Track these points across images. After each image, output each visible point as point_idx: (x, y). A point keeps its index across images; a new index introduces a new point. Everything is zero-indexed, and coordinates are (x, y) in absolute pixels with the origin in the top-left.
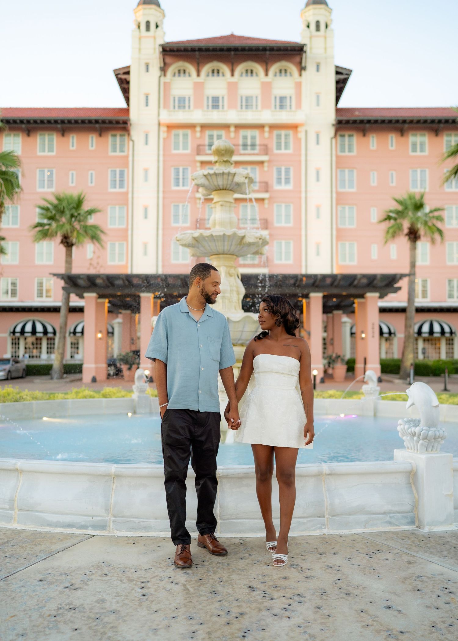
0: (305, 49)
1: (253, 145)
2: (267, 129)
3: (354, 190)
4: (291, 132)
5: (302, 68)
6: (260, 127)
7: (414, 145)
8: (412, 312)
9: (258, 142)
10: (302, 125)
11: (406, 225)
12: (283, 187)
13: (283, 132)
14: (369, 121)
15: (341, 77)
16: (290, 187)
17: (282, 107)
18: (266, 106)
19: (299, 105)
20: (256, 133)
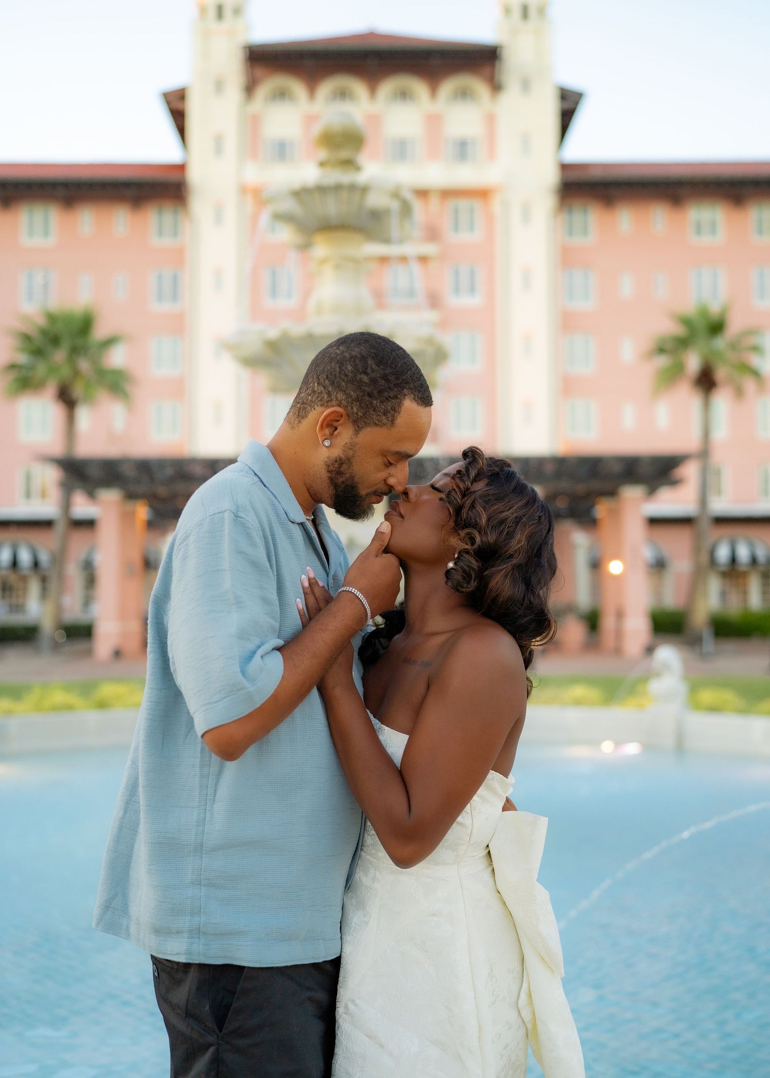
0: (500, 53)
2: (434, 198)
3: (590, 306)
4: (477, 204)
5: (496, 87)
6: (425, 194)
7: (698, 225)
8: (705, 525)
10: (497, 190)
11: (693, 363)
12: (463, 300)
13: (464, 204)
14: (617, 185)
15: (567, 106)
16: (476, 300)
17: (462, 156)
18: (433, 152)
19: (491, 153)
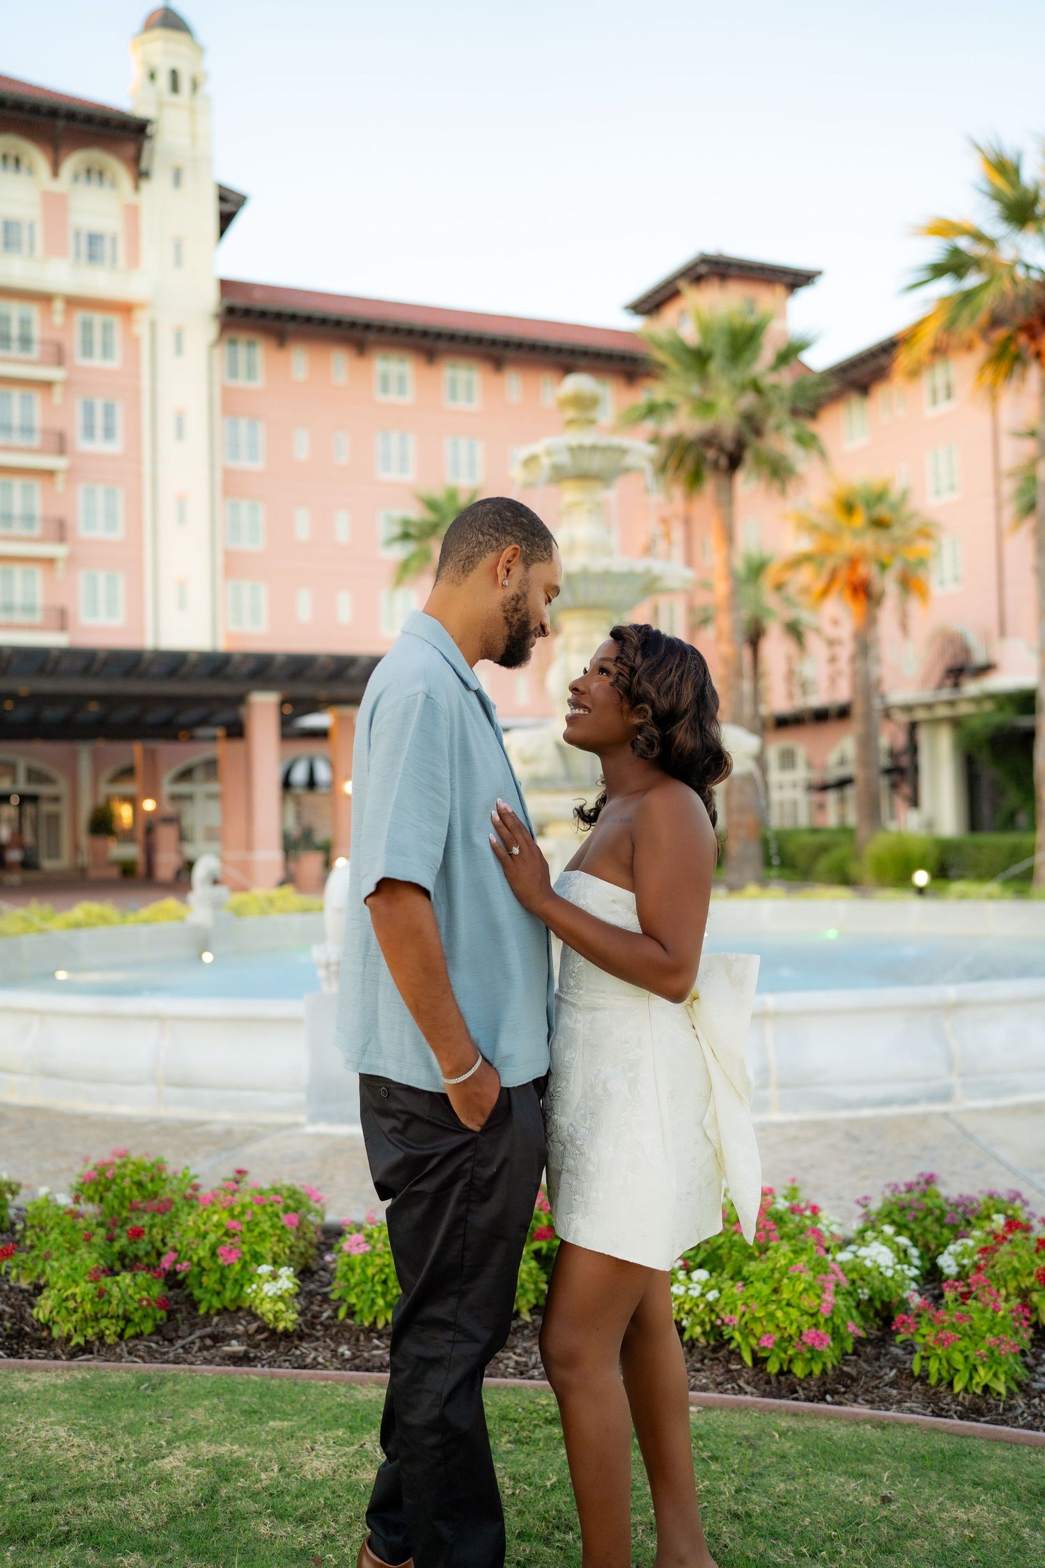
0: (149, 130)
1: (26, 341)
2: (58, 306)
3: (258, 465)
4: (116, 320)
5: (140, 175)
6: (44, 298)
7: (385, 380)
9: (36, 332)
10: (142, 306)
12: (98, 446)
13: (98, 319)
14: (293, 317)
15: (228, 208)
16: (114, 447)
17: (93, 257)
18: (55, 248)
19: (134, 259)
20: (33, 311)
